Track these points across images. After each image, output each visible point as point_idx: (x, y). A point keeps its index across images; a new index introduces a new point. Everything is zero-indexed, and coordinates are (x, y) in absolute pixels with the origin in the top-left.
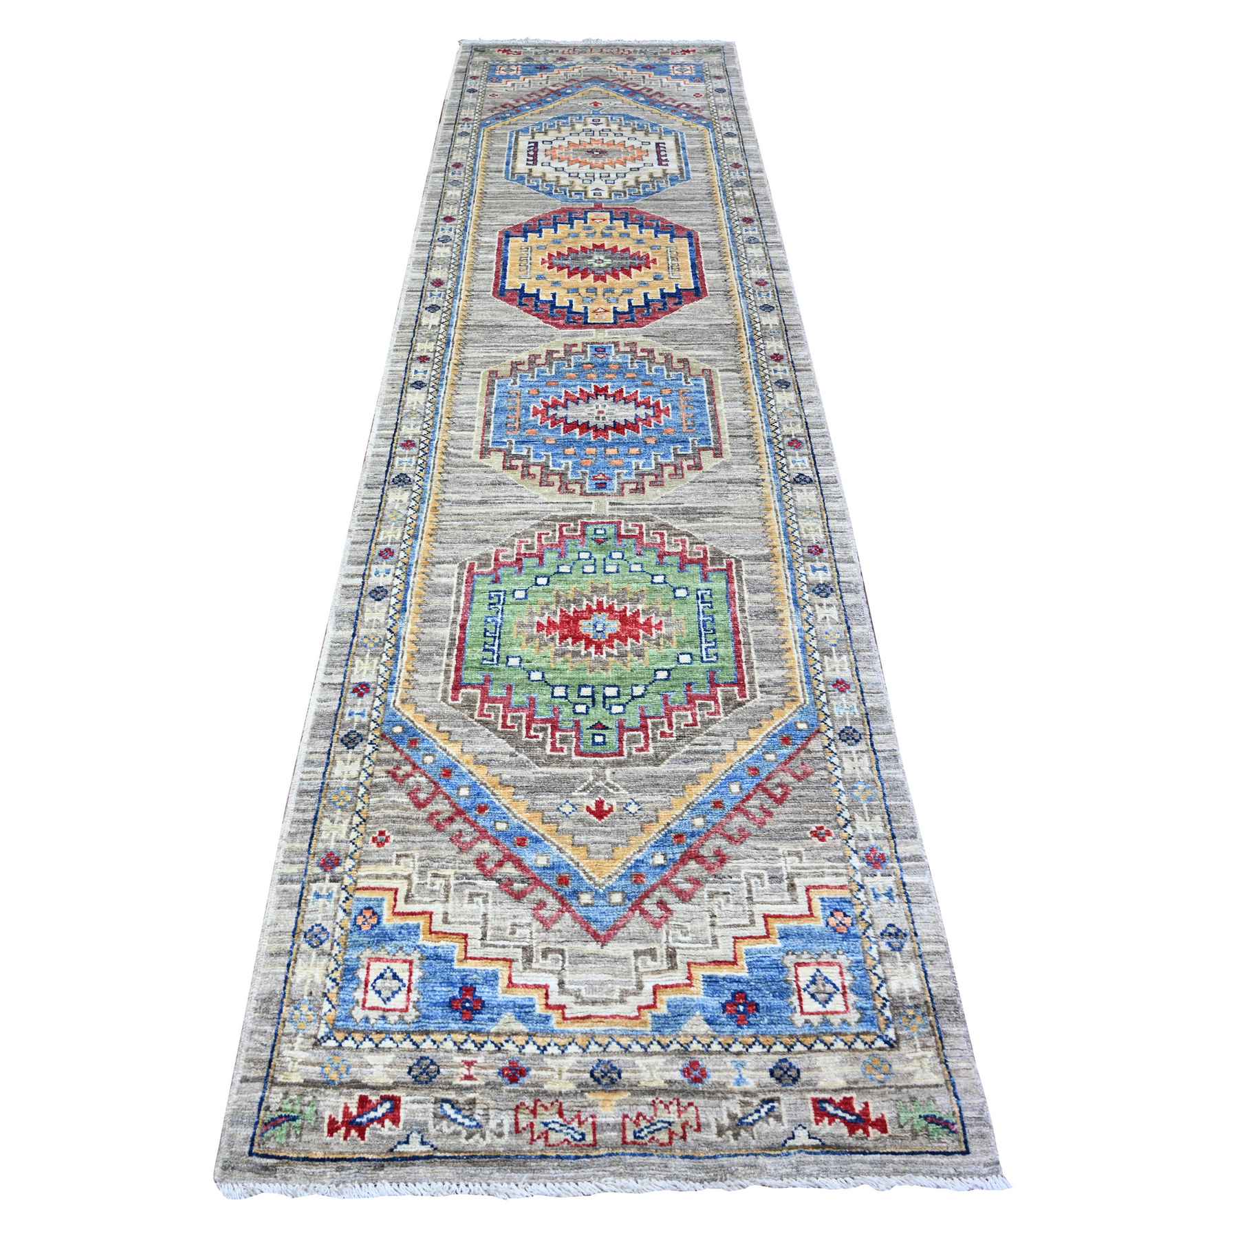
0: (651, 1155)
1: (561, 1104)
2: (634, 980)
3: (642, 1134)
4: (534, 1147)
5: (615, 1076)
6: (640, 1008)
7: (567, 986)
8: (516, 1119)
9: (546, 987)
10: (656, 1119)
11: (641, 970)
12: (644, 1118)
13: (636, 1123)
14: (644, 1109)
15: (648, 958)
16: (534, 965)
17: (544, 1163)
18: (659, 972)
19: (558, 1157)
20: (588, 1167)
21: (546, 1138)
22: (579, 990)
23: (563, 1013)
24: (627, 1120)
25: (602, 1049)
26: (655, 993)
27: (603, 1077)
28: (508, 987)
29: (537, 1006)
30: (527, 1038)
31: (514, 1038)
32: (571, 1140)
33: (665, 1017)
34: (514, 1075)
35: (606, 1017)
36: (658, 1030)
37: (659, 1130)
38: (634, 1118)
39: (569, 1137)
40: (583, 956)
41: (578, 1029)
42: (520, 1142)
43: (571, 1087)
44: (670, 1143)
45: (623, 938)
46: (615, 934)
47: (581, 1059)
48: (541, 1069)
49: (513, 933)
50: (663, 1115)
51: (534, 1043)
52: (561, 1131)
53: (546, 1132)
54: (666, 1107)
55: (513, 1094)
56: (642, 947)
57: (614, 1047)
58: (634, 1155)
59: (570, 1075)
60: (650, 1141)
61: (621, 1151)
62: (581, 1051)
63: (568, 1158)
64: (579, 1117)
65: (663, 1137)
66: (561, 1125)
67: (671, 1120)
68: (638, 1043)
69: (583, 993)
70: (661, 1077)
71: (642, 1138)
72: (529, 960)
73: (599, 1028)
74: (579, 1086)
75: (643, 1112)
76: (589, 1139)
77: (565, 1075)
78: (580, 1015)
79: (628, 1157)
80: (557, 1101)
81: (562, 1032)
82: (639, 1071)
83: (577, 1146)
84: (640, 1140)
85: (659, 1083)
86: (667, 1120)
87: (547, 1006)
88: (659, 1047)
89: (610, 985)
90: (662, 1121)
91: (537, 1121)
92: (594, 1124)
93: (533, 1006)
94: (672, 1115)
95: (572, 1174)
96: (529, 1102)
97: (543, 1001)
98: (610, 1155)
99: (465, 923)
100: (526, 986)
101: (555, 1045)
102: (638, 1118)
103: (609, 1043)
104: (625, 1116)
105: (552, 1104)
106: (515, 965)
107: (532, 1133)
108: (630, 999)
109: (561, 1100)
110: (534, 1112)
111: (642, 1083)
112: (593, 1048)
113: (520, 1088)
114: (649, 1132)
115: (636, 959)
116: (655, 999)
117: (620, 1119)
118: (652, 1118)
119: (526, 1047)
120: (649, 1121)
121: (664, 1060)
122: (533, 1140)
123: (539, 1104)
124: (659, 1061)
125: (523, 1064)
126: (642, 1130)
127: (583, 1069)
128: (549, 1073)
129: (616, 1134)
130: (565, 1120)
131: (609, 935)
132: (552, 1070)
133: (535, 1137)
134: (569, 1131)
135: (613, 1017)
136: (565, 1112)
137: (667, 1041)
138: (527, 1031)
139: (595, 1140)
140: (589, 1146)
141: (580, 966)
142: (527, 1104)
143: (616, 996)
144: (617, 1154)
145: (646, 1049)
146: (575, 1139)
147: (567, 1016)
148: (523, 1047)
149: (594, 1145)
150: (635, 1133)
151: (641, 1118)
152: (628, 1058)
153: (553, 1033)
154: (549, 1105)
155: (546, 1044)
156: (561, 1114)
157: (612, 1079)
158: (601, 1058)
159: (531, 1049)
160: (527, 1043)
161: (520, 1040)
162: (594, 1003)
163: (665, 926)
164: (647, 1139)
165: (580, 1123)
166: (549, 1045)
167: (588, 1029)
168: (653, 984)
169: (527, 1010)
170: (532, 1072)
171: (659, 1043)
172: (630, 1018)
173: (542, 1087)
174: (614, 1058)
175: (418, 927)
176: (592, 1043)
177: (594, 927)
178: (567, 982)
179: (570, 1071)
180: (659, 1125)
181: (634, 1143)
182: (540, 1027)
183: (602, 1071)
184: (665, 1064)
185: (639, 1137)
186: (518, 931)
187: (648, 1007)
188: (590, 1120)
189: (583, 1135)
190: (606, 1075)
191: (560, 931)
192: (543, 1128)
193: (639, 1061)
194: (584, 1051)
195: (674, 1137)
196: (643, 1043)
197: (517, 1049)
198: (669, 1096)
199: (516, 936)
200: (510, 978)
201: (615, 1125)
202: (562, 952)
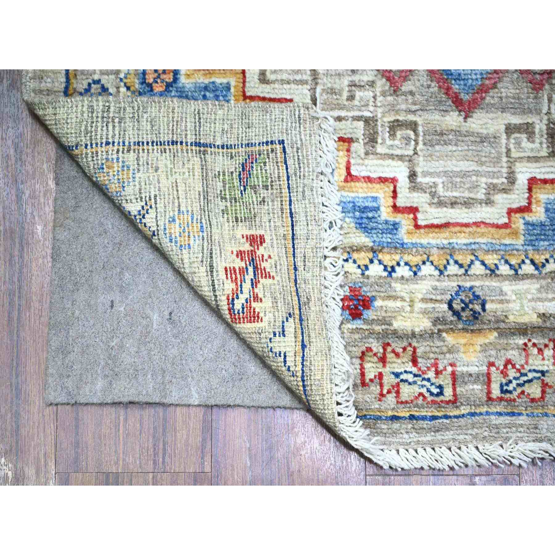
0: (520, 414)
1: (415, 349)
2: (505, 170)
3: (510, 388)
4: (384, 406)
5: (478, 308)
6: (510, 212)
7: (420, 179)
8: (362, 368)
9: (394, 180)
10: (527, 368)
11: (515, 154)
12: (514, 366)
13: (504, 373)
14: (513, 355)
15: (524, 136)
16: (380, 149)
17: (396, 425)
18: (536, 159)
19: (412, 417)
20: (447, 429)
21: (398, 392)
22: (435, 185)
23: (415, 219)
24: (493, 369)
25: (462, 271)
26: (530, 190)
27: (463, 309)
28: (346, 181)
29: (382, 209)
30: (370, 255)
31: (355, 256)
32: (427, 395)
33: (542, 225)
34: (356, 308)
35: (467, 225)
36: (530, 243)
37: (530, 381)
38: (502, 368)
39: (424, 391)
40: (442, 134)
41: (433, 242)
42: (367, 398)
43: (425, 324)
44: (543, 398)
45: (493, 105)
46: (483, 99)
47: (437, 284)
48: (389, 297)
49: (351, 98)
50: (536, 363)
51: (380, 262)
52: (415, 383)
53: (398, 385)
54: (540, 351)
55: (357, 336)
56: (516, 120)
57: (478, 269)
58: (500, 414)
59: (424, 306)
60: (519, 397)
61: (484, 409)
62: (437, 273)
63: (424, 418)
64: (436, 365)
65: (535, 390)
66: (415, 375)
67: (545, 368)
68: (507, 262)
69: (440, 190)
70: (534, 309)
71: (510, 392)
72: (372, 140)
73: (459, 241)
74: (436, 321)
75: (512, 358)
76: (448, 393)
77: (419, 306)
78: (436, 222)
79: (493, 417)
80: (410, 345)
81: (414, 245)
82: (508, 302)
83: (433, 402)
84: (508, 396)
85: (532, 318)
86: (540, 368)
87: (395, 207)
88: (532, 267)
89: (474, 178)
90: (535, 371)
91: (386, 371)
92: (453, 374)
93: (377, 209)
94: (546, 362)
95: (429, 438)
96: (377, 347)
97: (390, 202)
98: (473, 414)
99: (288, 83)
100: (369, 179)
101: (406, 264)
102: (505, 366)
103: (472, 262)
104: (492, 364)
105: (404, 349)
106: (354, 146)
107: (381, 385)
108: (499, 198)
109: (415, 344)
110: (383, 360)
111: (511, 318)
112: (453, 269)
113: (365, 327)
114: (518, 385)
115: (508, 138)
116: (530, 198)
117: (485, 368)
118: (522, 366)
119: (371, 267)
120: (519, 371)
121: (537, 286)
122: (382, 395)
123: (389, 349)
124: (532, 286)
125: (367, 291)
126: (510, 382)
127: (439, 298)
128: (399, 304)
129: (479, 387)
130: (420, 369)
131: (475, 101)
132: (403, 299)
133: (385, 392)
134: (425, 383)
135: (477, 224)
136: (420, 360)
137: (542, 259)
138: (371, 244)
139: (455, 395)
140: (448, 402)
141: (437, 148)
142: (375, 350)
143: (481, 195)
144: (481, 414)
145: (516, 271)
146: (432, 394)
147: (420, 223)
148: (367, 267)
149: (454, 402)
150: (502, 386)
151: (510, 367)
152: (494, 283)
153: (402, 247)
154: (400, 350)
155: (394, 263)
156: (415, 362)
157: (475, 312)
158: (460, 283)
159: (376, 270)
160: (371, 261)
161: (363, 258)
162: (453, 204)
163: (547, 87)
164: (515, 394)
165: (438, 373)
166: (398, 264)
167: (445, 242)
168: (529, 176)
169: (370, 215)
170: (378, 303)
171: (533, 262)
172: (498, 226)
173: (390, 324)
174: (477, 283)
175: (228, 88)
176: (451, 262)
177: (456, 87)
178: (419, 174)
179: (423, 300)
180: (531, 376)
181: (501, 399)
182: (387, 238)
183: (462, 301)
184: (539, 291)
185: (507, 391)
186: (359, 94)
187: (521, 210)
188: (450, 369)
189: (440, 387)
190: (467, 305)
191: (412, 93)
192: (394, 380)
193: (507, 287)
194: (441, 273)
195: (548, 390)
196: (513, 262)
197: (359, 271)
198: (543, 337)
199: (356, 102)
200: (348, 168)
201: (478, 376)
202: (413, 126)
